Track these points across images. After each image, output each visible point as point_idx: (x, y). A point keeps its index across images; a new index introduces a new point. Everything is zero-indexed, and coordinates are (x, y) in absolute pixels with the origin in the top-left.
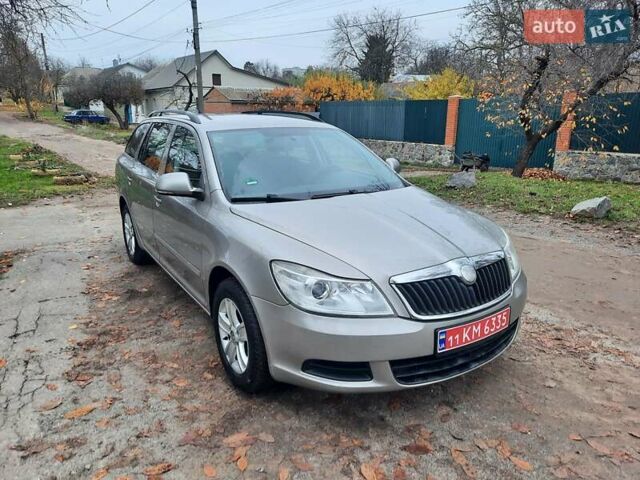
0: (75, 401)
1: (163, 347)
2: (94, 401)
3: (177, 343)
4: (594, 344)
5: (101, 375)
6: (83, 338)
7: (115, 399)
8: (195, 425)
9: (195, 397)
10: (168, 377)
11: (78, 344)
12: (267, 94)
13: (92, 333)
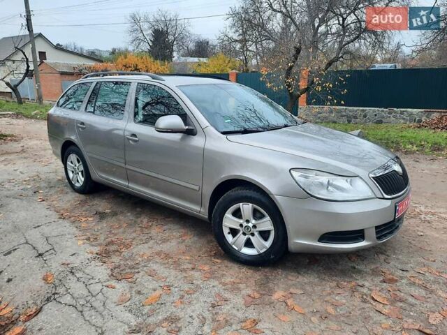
0: (139, 293)
1: (165, 247)
2: (155, 290)
3: (174, 243)
4: (417, 210)
5: (139, 272)
6: (96, 249)
7: (168, 286)
8: (244, 292)
9: (223, 275)
10: (190, 266)
11: (97, 254)
12: (90, 68)
13: (100, 245)
